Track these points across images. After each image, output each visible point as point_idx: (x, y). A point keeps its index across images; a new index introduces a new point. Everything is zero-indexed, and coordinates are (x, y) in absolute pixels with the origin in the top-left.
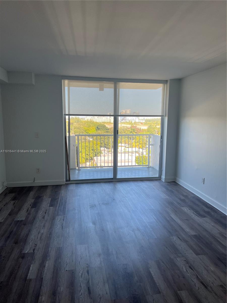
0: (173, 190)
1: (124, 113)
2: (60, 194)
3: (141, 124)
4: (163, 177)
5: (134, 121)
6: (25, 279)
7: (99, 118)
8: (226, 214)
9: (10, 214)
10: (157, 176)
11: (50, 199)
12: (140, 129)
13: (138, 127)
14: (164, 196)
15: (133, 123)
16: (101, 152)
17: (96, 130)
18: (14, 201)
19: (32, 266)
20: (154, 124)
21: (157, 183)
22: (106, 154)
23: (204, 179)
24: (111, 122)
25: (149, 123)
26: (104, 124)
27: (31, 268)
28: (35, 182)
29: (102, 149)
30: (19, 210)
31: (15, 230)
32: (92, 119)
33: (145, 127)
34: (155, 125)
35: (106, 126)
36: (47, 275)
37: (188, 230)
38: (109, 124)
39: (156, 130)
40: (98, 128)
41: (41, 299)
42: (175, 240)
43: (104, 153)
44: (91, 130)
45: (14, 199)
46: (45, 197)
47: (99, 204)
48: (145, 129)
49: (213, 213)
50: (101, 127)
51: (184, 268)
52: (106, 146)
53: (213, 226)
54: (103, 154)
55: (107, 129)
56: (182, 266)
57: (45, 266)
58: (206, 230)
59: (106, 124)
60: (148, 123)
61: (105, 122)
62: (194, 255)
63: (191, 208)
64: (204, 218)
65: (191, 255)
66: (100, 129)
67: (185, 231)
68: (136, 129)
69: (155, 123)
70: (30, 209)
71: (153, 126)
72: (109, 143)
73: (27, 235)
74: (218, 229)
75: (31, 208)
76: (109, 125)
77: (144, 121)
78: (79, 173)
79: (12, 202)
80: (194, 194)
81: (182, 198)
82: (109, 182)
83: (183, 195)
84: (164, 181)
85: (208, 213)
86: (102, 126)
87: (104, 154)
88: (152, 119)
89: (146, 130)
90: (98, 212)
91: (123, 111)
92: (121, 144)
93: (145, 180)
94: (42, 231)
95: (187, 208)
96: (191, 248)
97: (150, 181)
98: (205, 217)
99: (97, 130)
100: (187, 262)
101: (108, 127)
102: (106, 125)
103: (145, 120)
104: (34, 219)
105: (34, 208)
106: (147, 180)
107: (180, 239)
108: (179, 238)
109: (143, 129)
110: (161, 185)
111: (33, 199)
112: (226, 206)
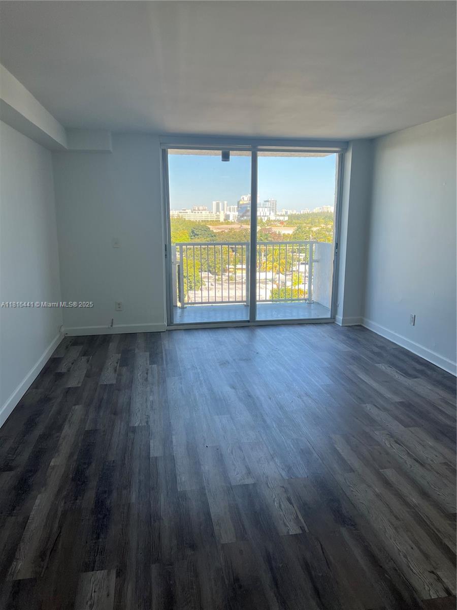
0: (359, 339)
1: (245, 202)
2: (163, 346)
3: (281, 223)
4: (340, 317)
5: (266, 218)
6: (148, 457)
7: (195, 213)
8: (454, 375)
9: (88, 376)
10: (329, 316)
11: (148, 354)
12: (279, 234)
13: (276, 230)
14: (343, 347)
15: (264, 221)
16: (201, 282)
17: (189, 237)
18: (86, 357)
19: (152, 441)
20: (306, 223)
21: (328, 328)
22: (212, 285)
23: (415, 316)
24: (219, 221)
25: (297, 221)
26: (206, 224)
27: (152, 445)
28: (114, 326)
29: (204, 274)
30: (101, 370)
31: (105, 397)
32: (180, 214)
33: (289, 231)
34: (310, 225)
35: (209, 228)
36: (180, 452)
37: (389, 395)
38: (216, 225)
39: (311, 236)
40: (194, 233)
41: (181, 479)
42: (369, 409)
43: (207, 283)
44: (181, 237)
45: (85, 354)
46: (137, 351)
47: (234, 360)
48: (289, 234)
49: (429, 372)
50: (200, 231)
51: (387, 443)
52: (211, 269)
53: (430, 390)
54: (205, 285)
55: (212, 235)
56: (384, 440)
57: (172, 442)
58: (419, 396)
59: (211, 225)
60: (294, 221)
61: (208, 221)
62: (402, 428)
63: (392, 364)
64: (415, 379)
65: (396, 428)
66: (198, 235)
67: (384, 397)
68: (271, 234)
69: (308, 222)
70: (118, 368)
71: (305, 227)
72: (216, 263)
73: (129, 404)
74: (438, 394)
75: (120, 366)
76: (216, 227)
77: (286, 218)
78: (183, 312)
79: (84, 359)
80: (395, 344)
81: (376, 350)
82: (243, 327)
83: (377, 346)
84: (341, 325)
85: (422, 372)
86: (203, 229)
87: (207, 286)
88: (302, 213)
89: (291, 237)
90: (235, 371)
91: (243, 198)
92: (242, 265)
93: (307, 324)
94: (151, 398)
95: (386, 366)
96: (396, 418)
97: (316, 325)
98: (416, 377)
99: (193, 237)
100: (391, 435)
101: (215, 231)
102: (209, 226)
103: (289, 216)
104: (131, 382)
105: (126, 367)
106: (310, 324)
107: (379, 408)
108: (375, 406)
109: (284, 234)
110: (336, 331)
111: (119, 353)
112: (455, 362)
